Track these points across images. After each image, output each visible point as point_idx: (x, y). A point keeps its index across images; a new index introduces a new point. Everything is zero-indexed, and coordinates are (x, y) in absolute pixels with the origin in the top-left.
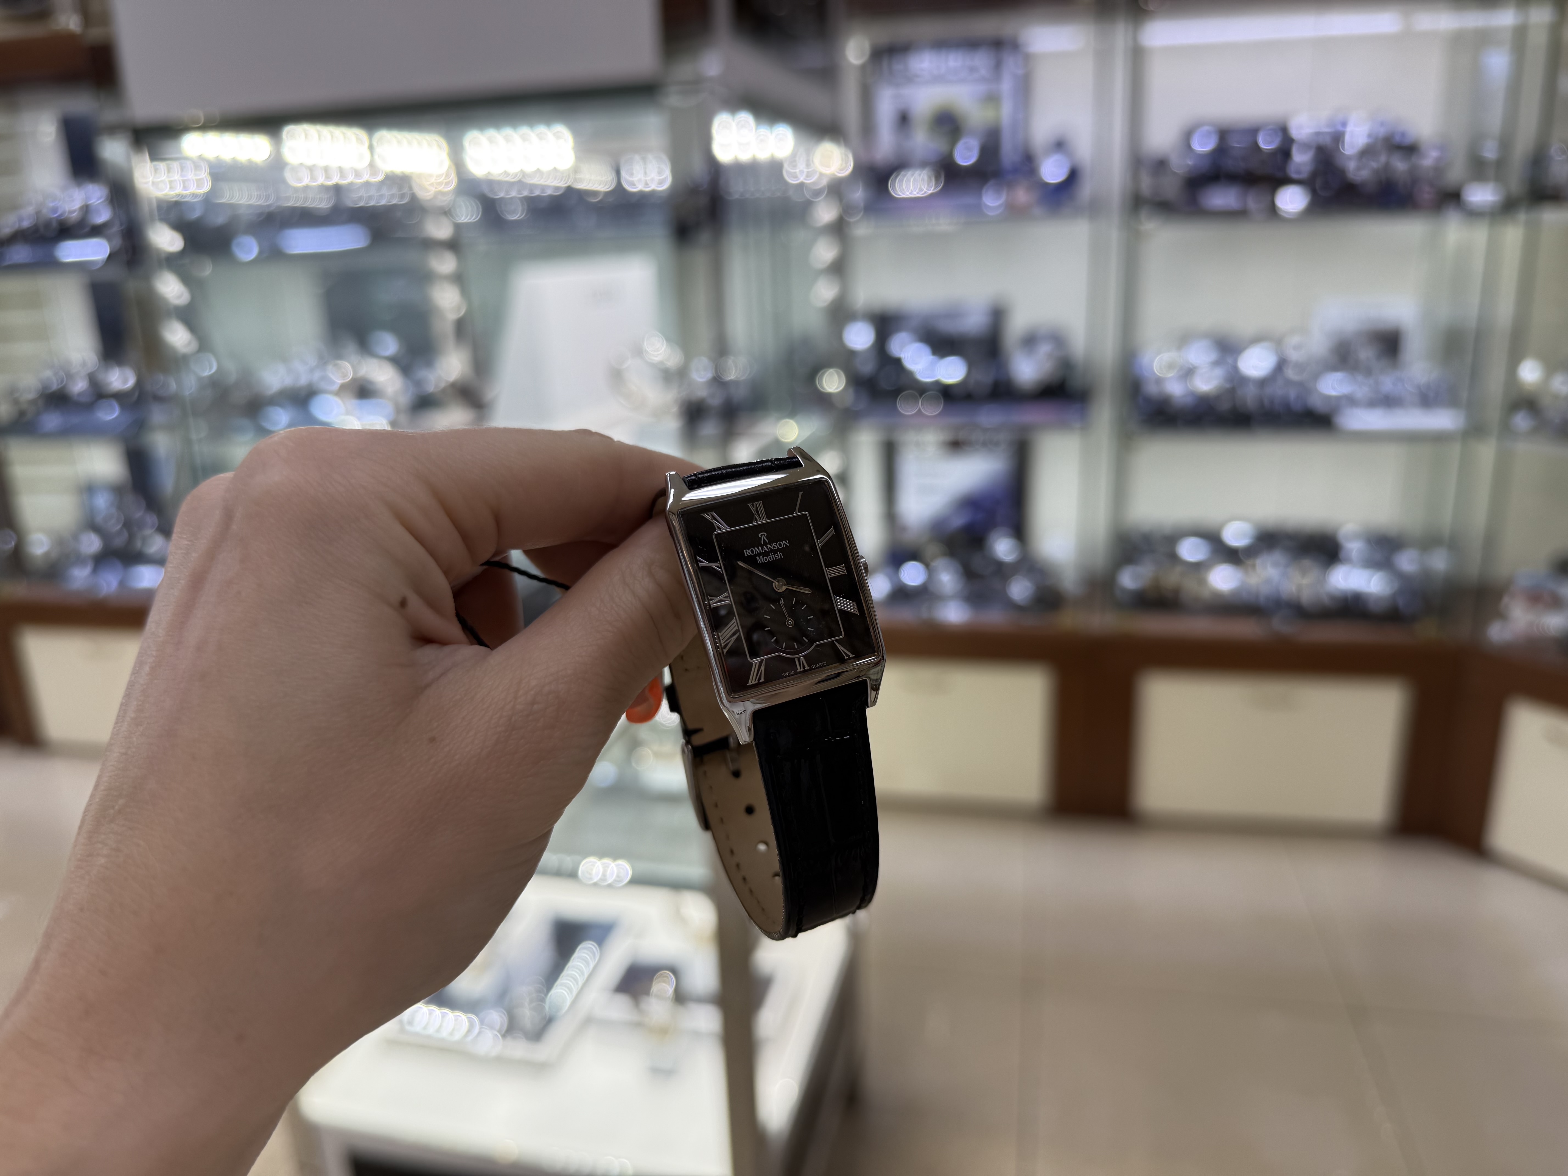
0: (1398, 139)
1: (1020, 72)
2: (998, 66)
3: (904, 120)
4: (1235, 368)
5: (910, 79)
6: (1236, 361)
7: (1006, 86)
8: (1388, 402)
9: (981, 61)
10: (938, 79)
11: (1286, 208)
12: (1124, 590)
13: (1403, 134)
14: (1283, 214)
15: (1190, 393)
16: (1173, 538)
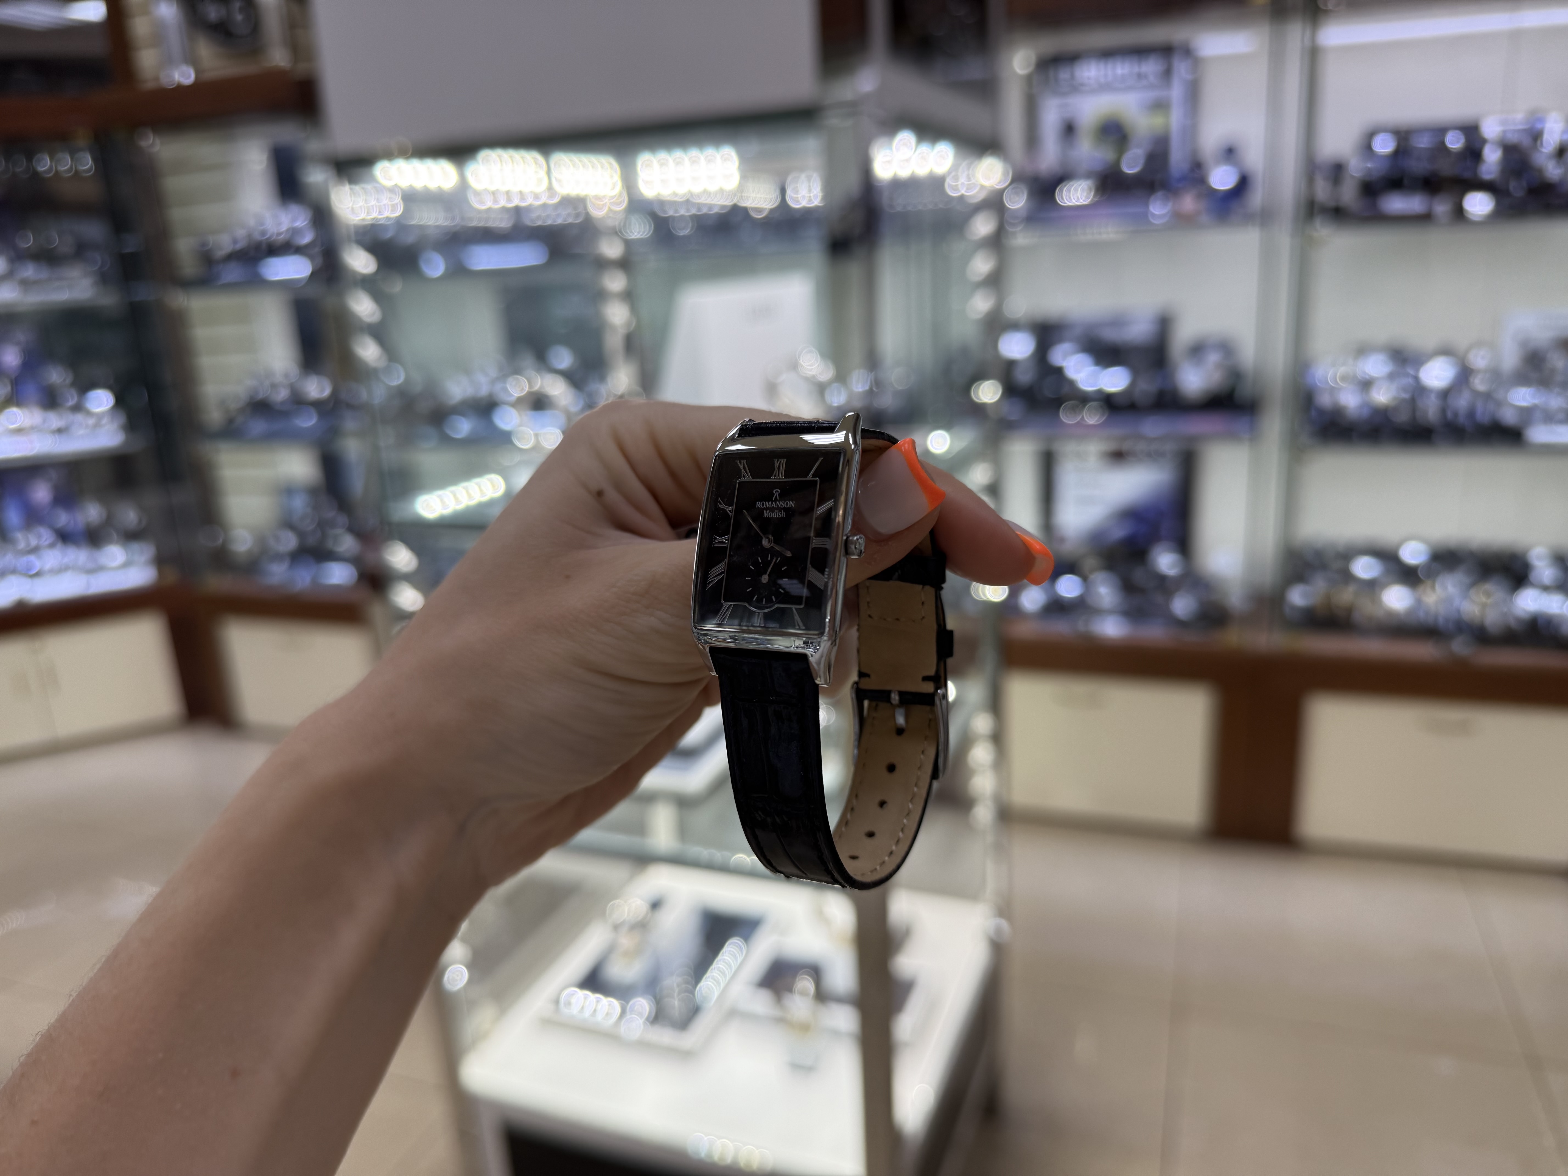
1: (1190, 77)
2: (1168, 73)
3: (1069, 130)
4: (1416, 379)
5: (1075, 88)
6: (1418, 370)
7: (1176, 92)
9: (1151, 67)
10: (1105, 87)
11: (1473, 211)
12: (1294, 608)
14: (1471, 217)
15: (1366, 404)
16: (1346, 555)
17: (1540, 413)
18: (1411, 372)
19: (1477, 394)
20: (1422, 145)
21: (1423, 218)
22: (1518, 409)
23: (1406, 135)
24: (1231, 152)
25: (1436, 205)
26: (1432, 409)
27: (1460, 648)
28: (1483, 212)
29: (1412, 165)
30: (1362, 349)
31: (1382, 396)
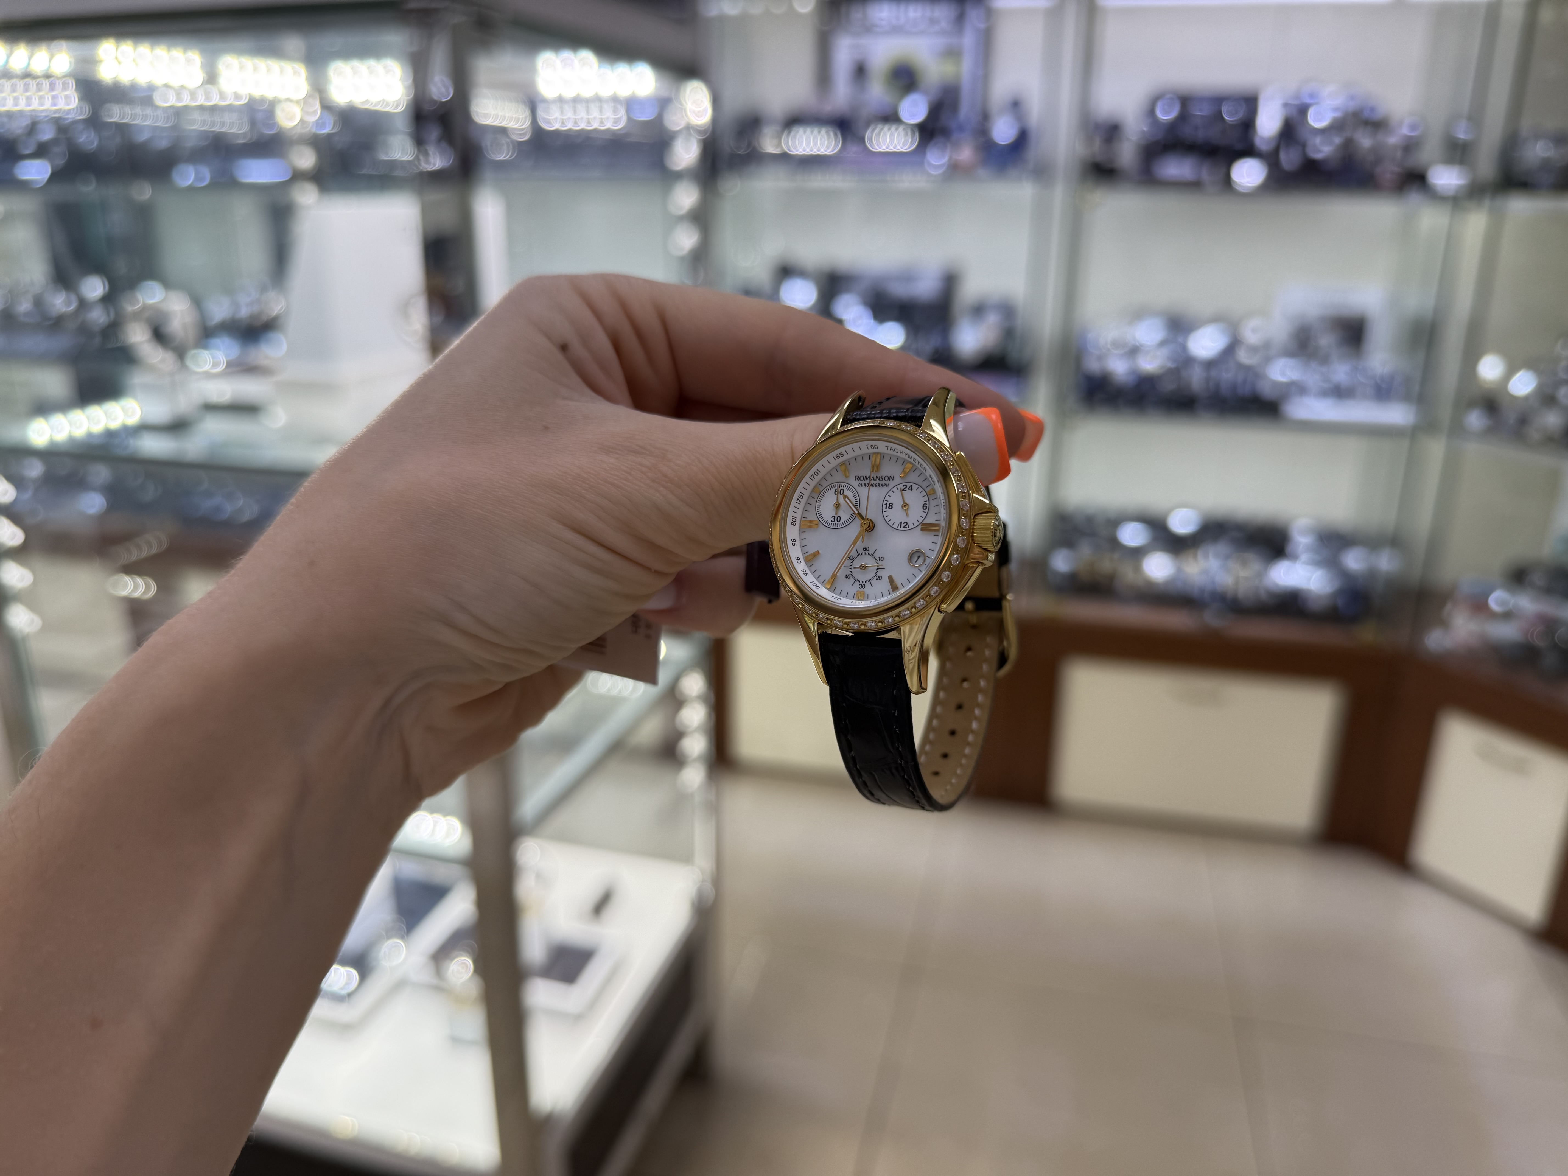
0: (1366, 114)
1: (982, 26)
2: (960, 19)
3: (860, 71)
4: (1184, 348)
5: (868, 29)
6: (1186, 338)
8: (1340, 393)
9: (940, 13)
10: (897, 30)
11: (1241, 181)
12: (1056, 573)
13: (1372, 109)
14: (1237, 188)
15: (1134, 372)
16: (1116, 521)
17: (1298, 389)
18: (1180, 340)
19: (1241, 367)
20: (1200, 114)
21: (1194, 186)
22: (1276, 384)
23: (1185, 101)
24: (1016, 106)
25: (1206, 173)
26: (1196, 379)
27: (1212, 619)
28: (1250, 183)
29: (1187, 132)
30: (1138, 314)
31: (1150, 364)
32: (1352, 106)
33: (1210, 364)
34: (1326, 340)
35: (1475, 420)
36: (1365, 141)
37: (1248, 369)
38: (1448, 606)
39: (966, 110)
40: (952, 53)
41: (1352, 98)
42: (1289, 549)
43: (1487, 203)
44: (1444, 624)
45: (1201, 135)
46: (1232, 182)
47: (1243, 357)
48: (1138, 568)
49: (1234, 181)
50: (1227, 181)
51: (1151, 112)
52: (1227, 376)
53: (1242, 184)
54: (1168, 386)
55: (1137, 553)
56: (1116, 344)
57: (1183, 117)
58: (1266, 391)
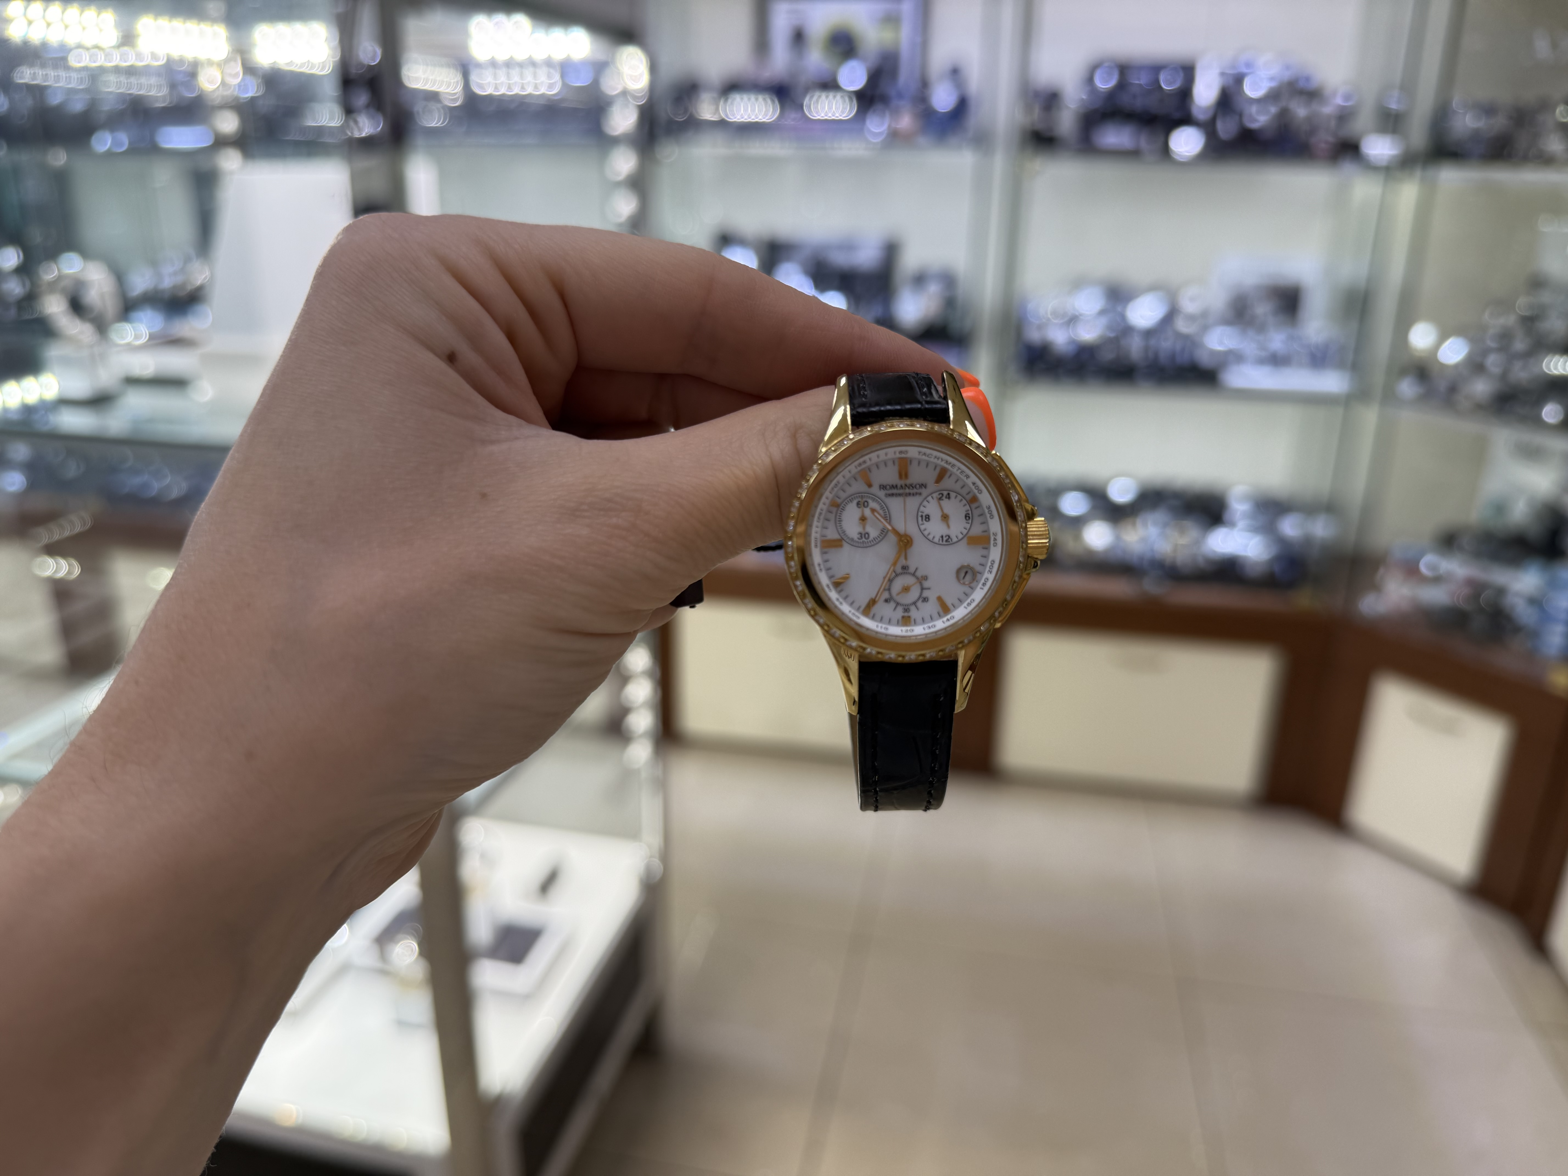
0: (1302, 84)
3: (799, 37)
4: (1123, 317)
6: (1124, 309)
7: (908, 7)
8: (1277, 361)
11: (1180, 150)
13: (1308, 79)
14: (1175, 157)
15: (1073, 342)
16: (1057, 491)
17: (1235, 357)
18: (1119, 309)
19: (1179, 336)
20: (1138, 82)
21: (1132, 154)
22: (1213, 353)
23: (1124, 69)
24: (955, 73)
25: (1144, 142)
26: (1135, 348)
27: (1151, 587)
28: (1189, 153)
29: (1125, 100)
30: (1078, 284)
31: (1088, 334)
32: (1287, 76)
33: (1149, 333)
34: (1262, 309)
35: (1407, 388)
36: (1300, 111)
37: (1186, 337)
38: (1381, 571)
39: (905, 77)
40: (891, 20)
41: (1288, 67)
42: (1226, 516)
43: (1418, 173)
44: (1376, 588)
45: (1139, 104)
46: (1170, 152)
47: (1182, 326)
48: (1078, 537)
49: (1171, 149)
50: (1166, 150)
51: (1090, 80)
52: (1166, 344)
53: (1179, 153)
54: (1108, 356)
55: (1078, 522)
56: (1055, 313)
57: (1122, 86)
58: (1204, 360)
